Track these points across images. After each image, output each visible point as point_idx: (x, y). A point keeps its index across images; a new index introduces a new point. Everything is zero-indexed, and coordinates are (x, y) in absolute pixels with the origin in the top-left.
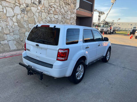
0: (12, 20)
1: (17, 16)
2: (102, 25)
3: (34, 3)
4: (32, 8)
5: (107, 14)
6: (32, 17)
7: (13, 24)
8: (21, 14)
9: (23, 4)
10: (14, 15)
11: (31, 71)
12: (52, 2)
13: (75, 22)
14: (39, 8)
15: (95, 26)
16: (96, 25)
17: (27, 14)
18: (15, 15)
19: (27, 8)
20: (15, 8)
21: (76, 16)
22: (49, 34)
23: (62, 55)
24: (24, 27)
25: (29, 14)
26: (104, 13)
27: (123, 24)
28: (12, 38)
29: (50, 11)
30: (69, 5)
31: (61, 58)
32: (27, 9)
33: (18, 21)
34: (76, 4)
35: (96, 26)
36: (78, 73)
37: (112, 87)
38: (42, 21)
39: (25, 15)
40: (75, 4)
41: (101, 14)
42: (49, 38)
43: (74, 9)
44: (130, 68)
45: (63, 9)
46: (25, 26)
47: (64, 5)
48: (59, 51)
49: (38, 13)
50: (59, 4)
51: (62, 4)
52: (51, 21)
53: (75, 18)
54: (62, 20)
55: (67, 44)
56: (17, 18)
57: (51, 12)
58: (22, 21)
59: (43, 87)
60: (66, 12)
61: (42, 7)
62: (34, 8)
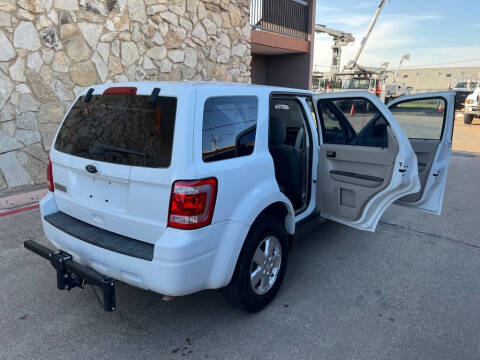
0: (8, 75)
1: (25, 58)
2: (346, 80)
3: (89, 8)
4: (84, 27)
5: (364, 41)
6: (84, 61)
7: (14, 90)
8: (40, 51)
9: (46, 13)
10: (13, 55)
11: (70, 274)
12: (159, 4)
13: (249, 73)
14: (110, 25)
15: (322, 85)
16: (327, 80)
17: (64, 50)
18: (17, 56)
19: (62, 27)
20: (19, 28)
21: (249, 52)
22: (143, 122)
23: (190, 205)
24: (58, 98)
25: (72, 50)
26: (351, 39)
27: (418, 72)
28: (13, 143)
29: (151, 37)
30: (222, 9)
31: (186, 219)
32: (62, 31)
33: (32, 79)
34: (248, 7)
35: (326, 84)
36: (259, 269)
37: (392, 320)
38: (124, 73)
39: (59, 54)
40: (243, 6)
41: (340, 43)
42: (145, 139)
43: (241, 27)
44: (454, 237)
45: (199, 27)
46: (60, 94)
47: (203, 12)
48: (176, 187)
49: (106, 44)
50: (187, 11)
51: (195, 8)
52: (159, 71)
53: (249, 59)
54: (200, 67)
55: (209, 158)
56: (27, 67)
57: (158, 39)
58: (47, 77)
59: (124, 334)
60: (215, 37)
61: (123, 21)
62: (91, 25)
